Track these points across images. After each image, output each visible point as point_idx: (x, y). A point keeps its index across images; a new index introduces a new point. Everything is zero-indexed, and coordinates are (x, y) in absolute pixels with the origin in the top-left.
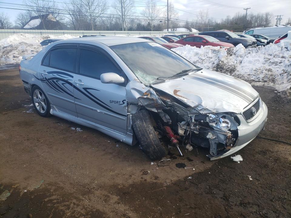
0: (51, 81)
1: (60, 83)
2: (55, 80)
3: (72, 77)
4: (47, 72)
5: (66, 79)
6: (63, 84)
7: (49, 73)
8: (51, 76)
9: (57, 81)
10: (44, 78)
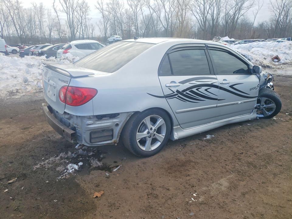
0: (188, 92)
1: (203, 89)
2: (194, 90)
3: (216, 79)
4: (179, 83)
5: (210, 83)
6: (206, 90)
7: (183, 82)
8: (188, 85)
9: (197, 90)
10: (175, 91)
